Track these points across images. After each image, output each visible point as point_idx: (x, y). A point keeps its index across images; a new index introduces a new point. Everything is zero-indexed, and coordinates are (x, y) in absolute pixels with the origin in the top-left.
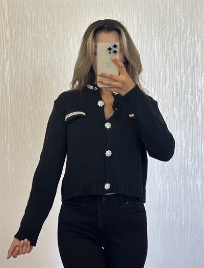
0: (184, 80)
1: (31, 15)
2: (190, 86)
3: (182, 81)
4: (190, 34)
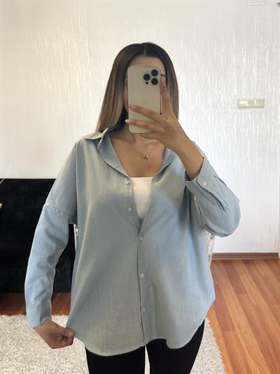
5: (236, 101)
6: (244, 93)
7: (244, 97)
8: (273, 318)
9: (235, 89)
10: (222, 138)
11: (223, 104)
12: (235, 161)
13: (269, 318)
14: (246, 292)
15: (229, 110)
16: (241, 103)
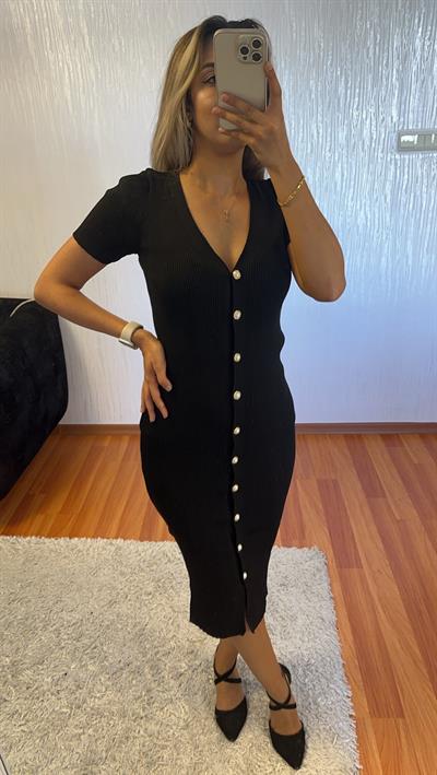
0: (321, 131)
1: (120, 44)
2: (329, 139)
3: (318, 133)
4: (331, 65)
5: (394, 136)
6: (411, 116)
7: (410, 127)
8: (429, 544)
9: (394, 108)
10: (362, 213)
11: (367, 143)
12: (383, 259)
13: (421, 543)
14: (384, 496)
15: (380, 155)
16: (405, 138)
